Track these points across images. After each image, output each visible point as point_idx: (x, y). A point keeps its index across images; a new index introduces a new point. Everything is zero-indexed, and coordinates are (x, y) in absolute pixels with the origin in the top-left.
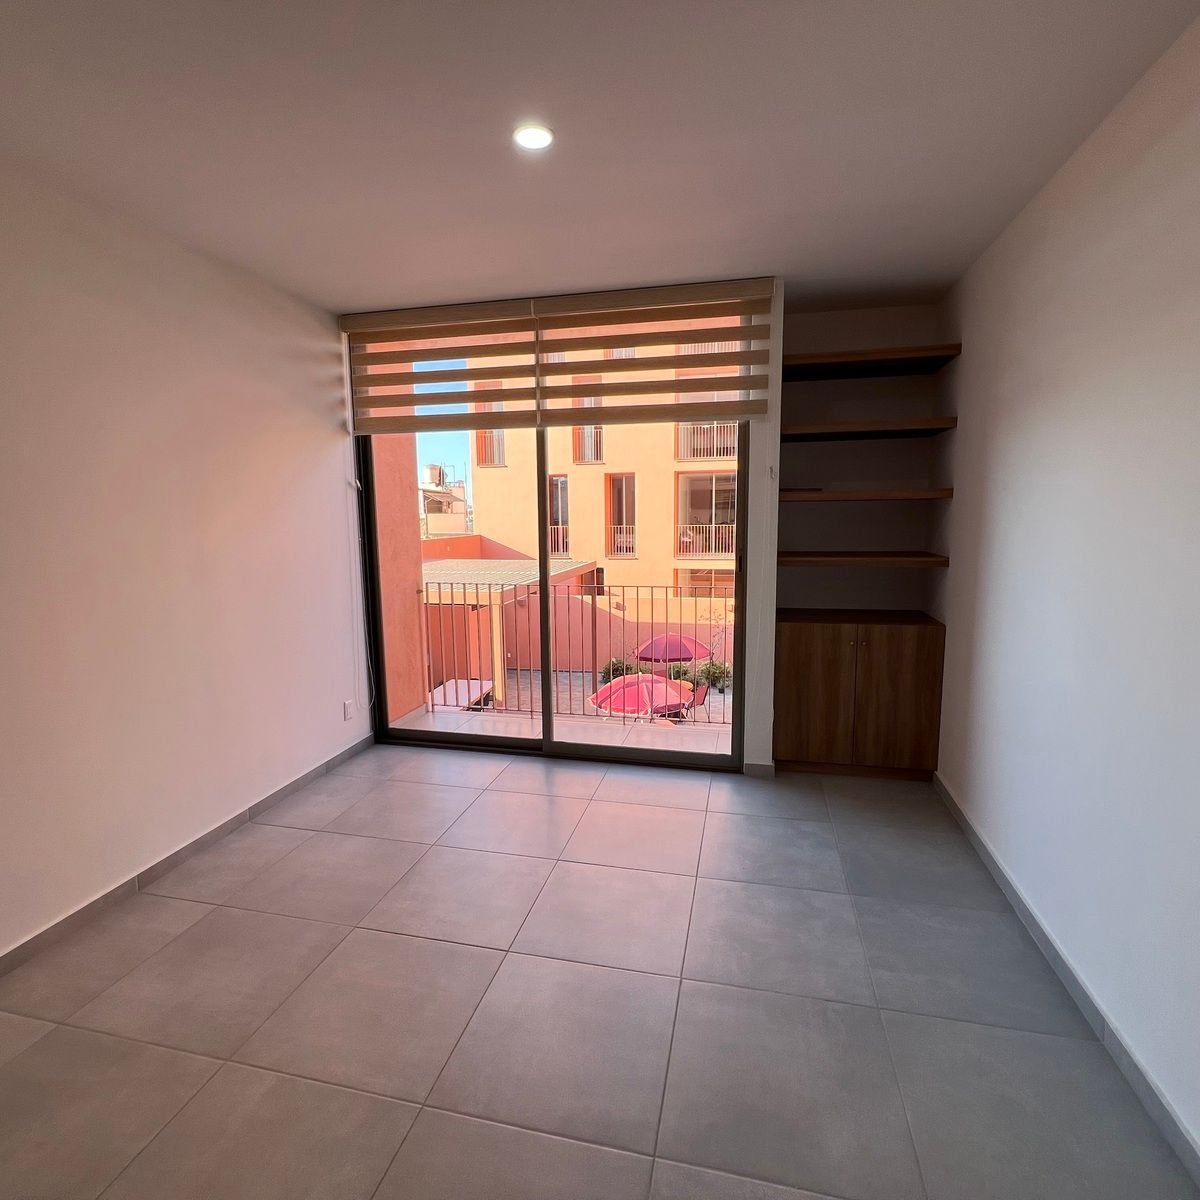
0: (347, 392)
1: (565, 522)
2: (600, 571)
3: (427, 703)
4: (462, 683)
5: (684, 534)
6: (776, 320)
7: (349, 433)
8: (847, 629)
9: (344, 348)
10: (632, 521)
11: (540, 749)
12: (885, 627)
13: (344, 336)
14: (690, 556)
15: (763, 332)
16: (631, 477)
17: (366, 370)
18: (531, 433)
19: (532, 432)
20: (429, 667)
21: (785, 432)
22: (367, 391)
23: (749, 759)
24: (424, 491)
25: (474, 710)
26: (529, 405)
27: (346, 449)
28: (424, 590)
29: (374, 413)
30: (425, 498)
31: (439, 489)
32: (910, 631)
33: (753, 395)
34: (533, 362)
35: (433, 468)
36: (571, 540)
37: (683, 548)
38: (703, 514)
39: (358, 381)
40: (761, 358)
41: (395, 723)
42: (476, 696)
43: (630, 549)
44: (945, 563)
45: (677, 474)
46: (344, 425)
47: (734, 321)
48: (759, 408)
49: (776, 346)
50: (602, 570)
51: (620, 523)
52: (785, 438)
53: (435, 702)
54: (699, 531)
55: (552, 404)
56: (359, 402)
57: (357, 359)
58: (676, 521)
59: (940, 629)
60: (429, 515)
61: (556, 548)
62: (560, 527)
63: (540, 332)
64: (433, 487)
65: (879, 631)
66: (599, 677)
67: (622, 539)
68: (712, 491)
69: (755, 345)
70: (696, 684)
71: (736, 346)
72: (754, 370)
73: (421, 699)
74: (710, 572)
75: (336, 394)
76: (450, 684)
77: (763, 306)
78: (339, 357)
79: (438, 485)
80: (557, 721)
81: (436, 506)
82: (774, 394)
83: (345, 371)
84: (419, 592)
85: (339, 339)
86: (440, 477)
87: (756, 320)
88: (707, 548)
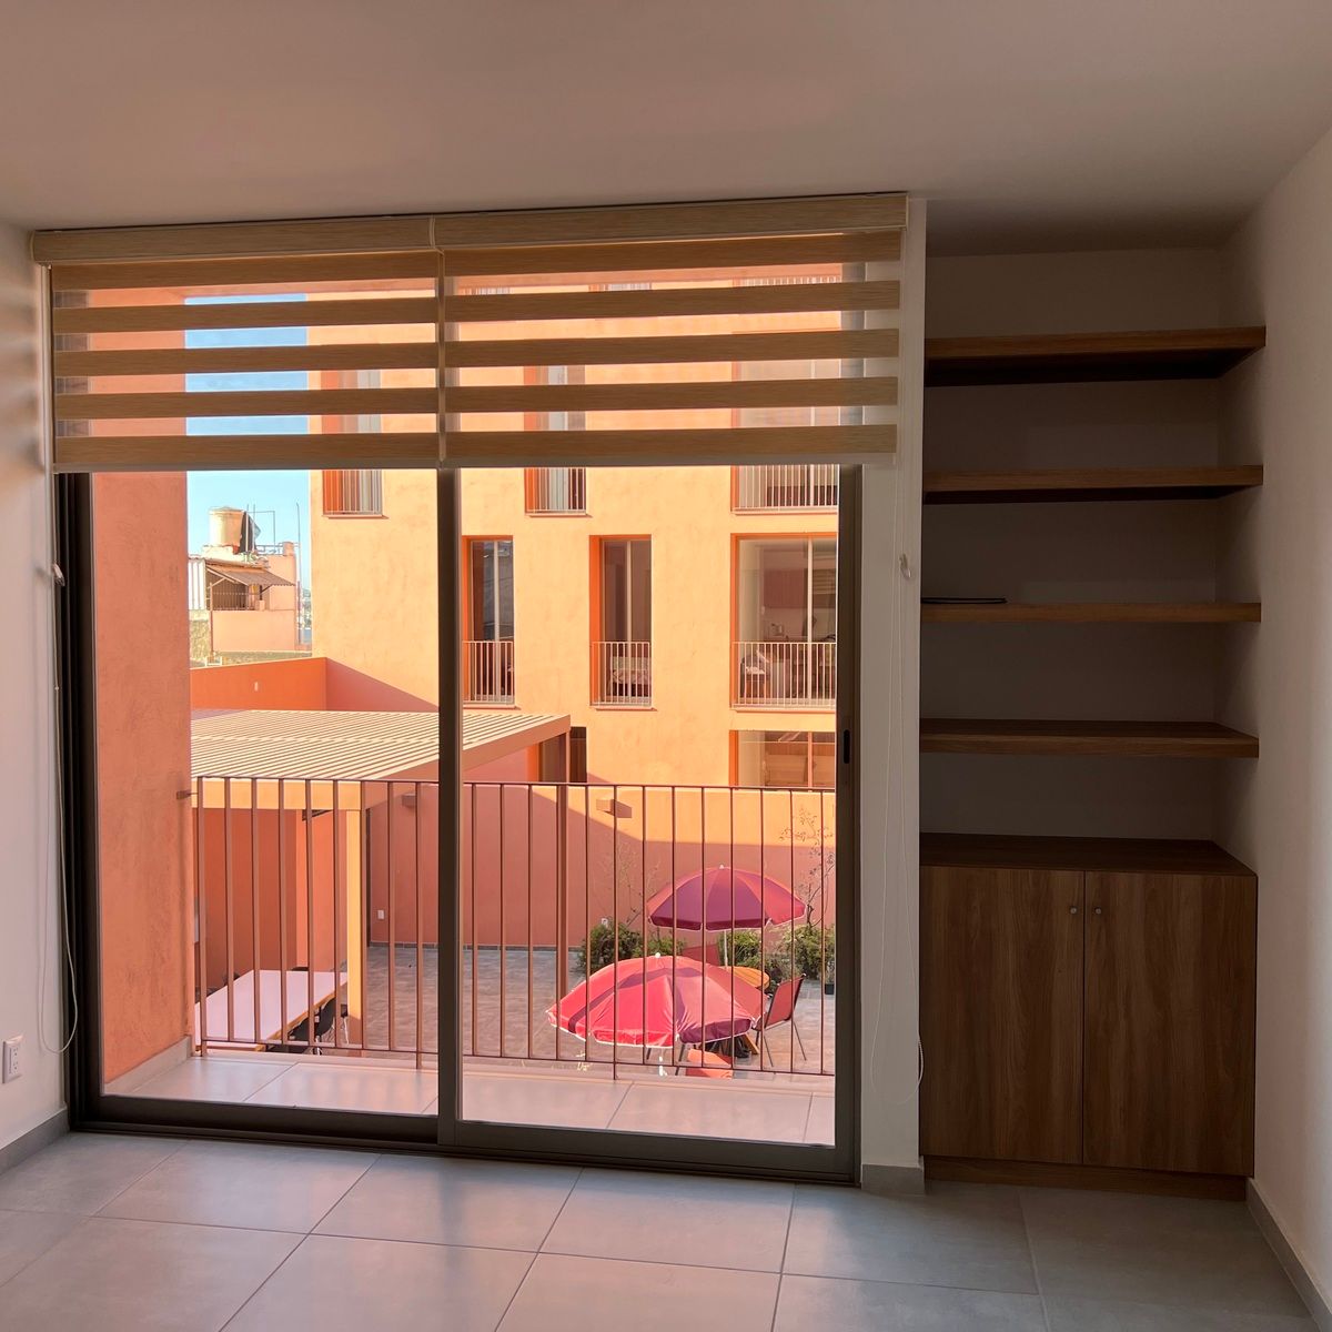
0: (41, 386)
1: (508, 630)
2: (579, 734)
3: (191, 1037)
4: (270, 978)
5: (751, 659)
6: (911, 270)
7: (42, 470)
8: (1064, 881)
9: (39, 297)
10: (644, 633)
11: (433, 1139)
12: (1138, 877)
13: (40, 273)
14: (765, 704)
15: (886, 296)
16: (642, 545)
17: (84, 342)
18: (426, 480)
19: (429, 477)
20: (197, 945)
21: (932, 488)
22: (85, 384)
23: (872, 1155)
24: (209, 563)
25: (293, 1050)
26: (425, 423)
27: (35, 502)
28: (194, 789)
29: (99, 428)
30: (210, 578)
31: (240, 558)
32: (1188, 886)
33: (869, 415)
34: (432, 339)
35: (228, 514)
36: (518, 671)
37: (747, 688)
38: (787, 620)
39: (67, 364)
40: (883, 344)
41: (117, 1083)
42: (298, 1010)
43: (642, 690)
44: (1252, 750)
45: (736, 539)
46: (31, 453)
47: (830, 273)
48: (882, 440)
49: (910, 322)
50: (583, 730)
51: (621, 636)
52: (929, 498)
53: (209, 1034)
54: (782, 654)
55: (471, 422)
56: (67, 406)
57: (66, 320)
58: (735, 635)
59: (1247, 880)
60: (216, 613)
61: (484, 686)
62: (497, 642)
63: (447, 279)
64: (227, 555)
65: (1128, 885)
66: (573, 960)
67: (626, 668)
68: (806, 571)
69: (871, 320)
70: (775, 973)
71: (831, 320)
72: (870, 368)
73: (177, 1024)
74: (803, 736)
75: (17, 390)
76: (243, 985)
77: (885, 245)
78: (28, 313)
79: (238, 550)
80: (472, 1075)
81: (232, 594)
82: (908, 414)
83: (40, 342)
84: (184, 795)
85: (29, 279)
86: (244, 535)
87: (873, 272)
88: (796, 691)
